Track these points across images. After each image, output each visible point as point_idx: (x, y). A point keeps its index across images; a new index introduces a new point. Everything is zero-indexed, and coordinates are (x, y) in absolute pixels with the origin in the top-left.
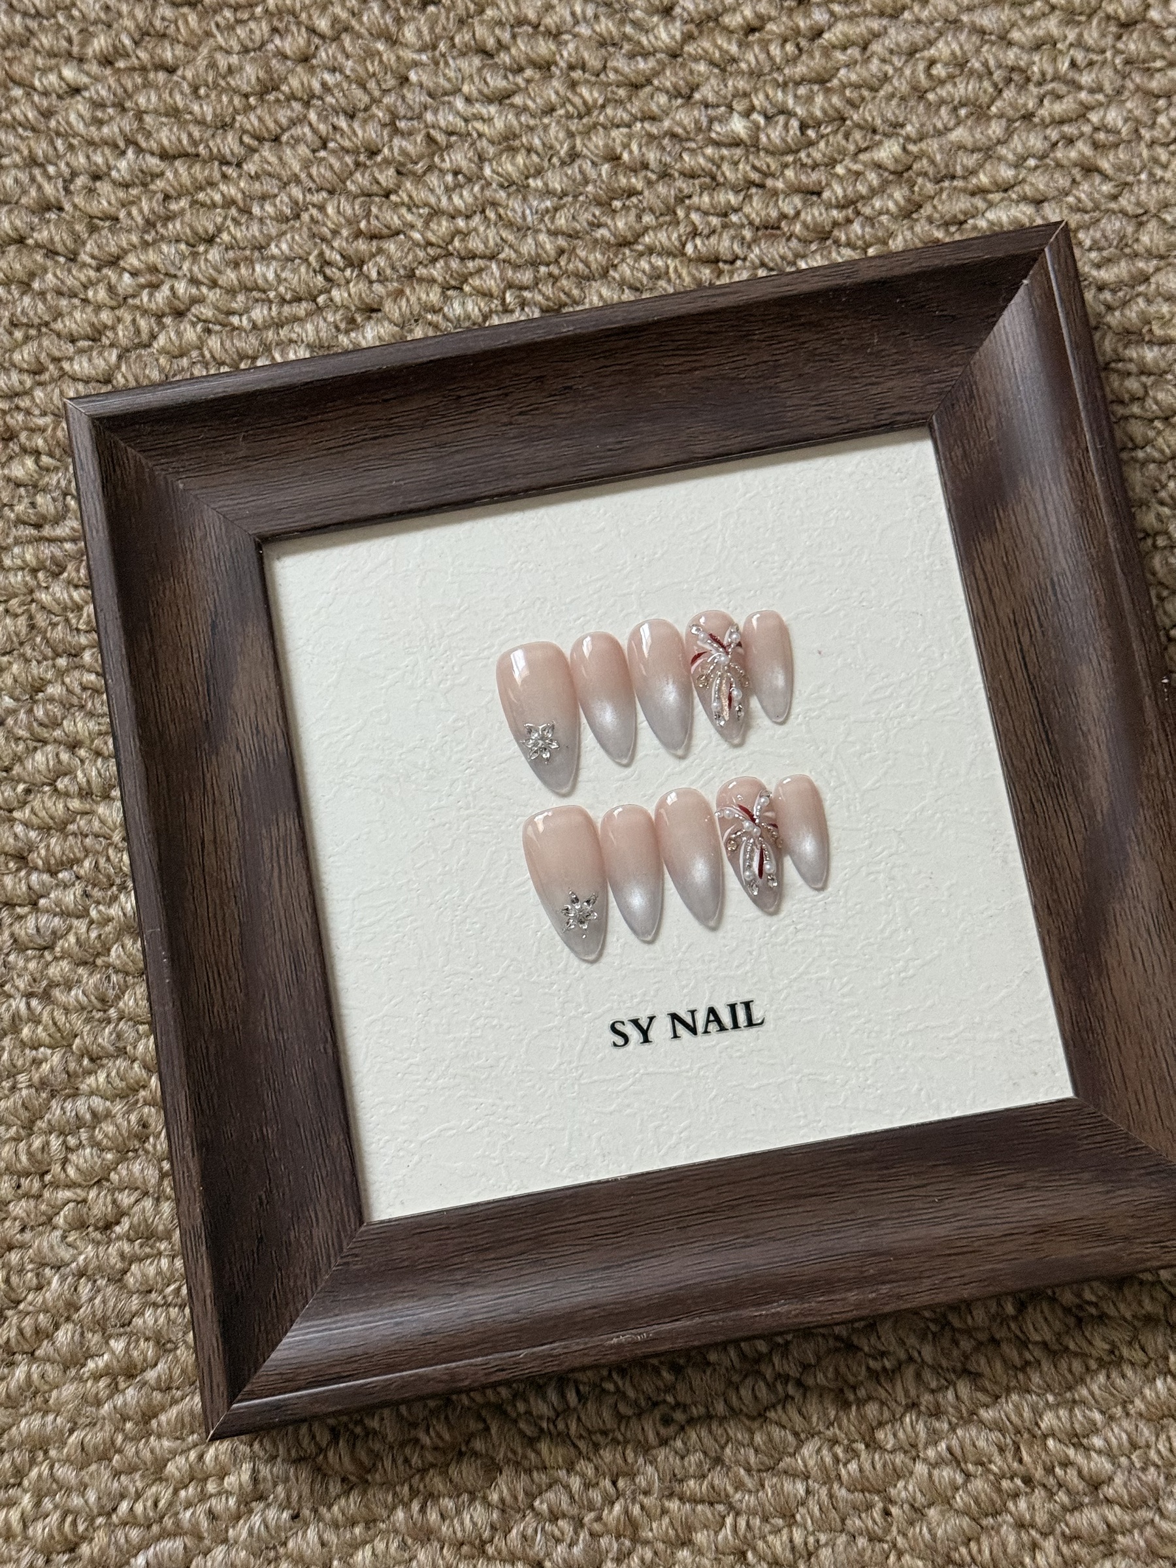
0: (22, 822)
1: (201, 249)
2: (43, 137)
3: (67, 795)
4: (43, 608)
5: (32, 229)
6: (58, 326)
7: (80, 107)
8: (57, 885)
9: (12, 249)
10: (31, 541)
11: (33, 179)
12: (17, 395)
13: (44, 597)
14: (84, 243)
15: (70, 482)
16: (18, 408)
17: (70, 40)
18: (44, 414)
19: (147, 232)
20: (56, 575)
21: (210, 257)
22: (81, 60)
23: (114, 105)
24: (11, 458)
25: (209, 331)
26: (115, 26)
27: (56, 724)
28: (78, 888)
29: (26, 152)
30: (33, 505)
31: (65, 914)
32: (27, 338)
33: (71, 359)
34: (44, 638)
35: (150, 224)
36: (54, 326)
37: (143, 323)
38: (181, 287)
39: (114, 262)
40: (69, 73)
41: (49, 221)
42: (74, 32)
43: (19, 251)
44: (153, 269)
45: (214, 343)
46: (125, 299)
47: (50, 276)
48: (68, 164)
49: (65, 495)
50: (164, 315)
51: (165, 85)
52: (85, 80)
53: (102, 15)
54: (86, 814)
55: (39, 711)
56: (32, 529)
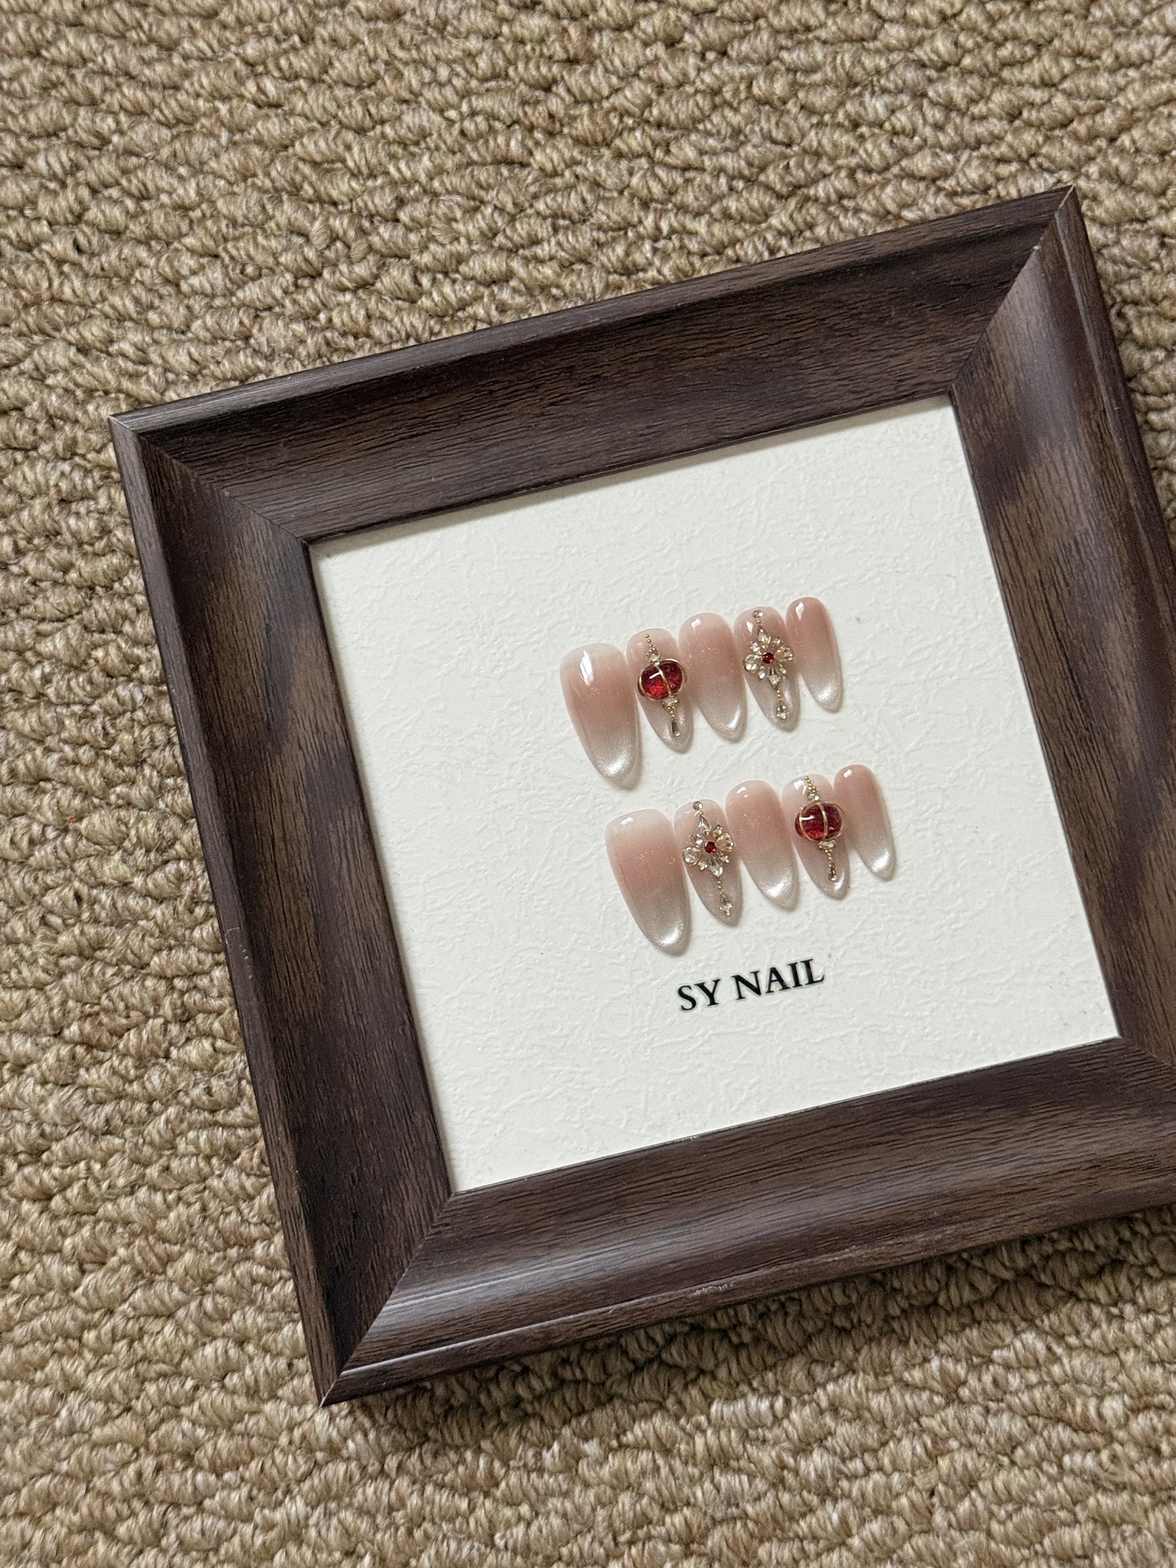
0: (189, 1420)
3: (234, 1392)
4: (215, 1196)
8: (223, 1488)
10: (205, 1125)
12: (195, 974)
13: (215, 1183)
15: (245, 1066)
16: (195, 987)
18: (221, 996)
20: (228, 1163)
24: (188, 1040)
27: (225, 1318)
28: (245, 1490)
30: (208, 1091)
31: (229, 1517)
34: (217, 1228)
49: (240, 1079)
54: (253, 1413)
55: (208, 1304)
56: (206, 1114)
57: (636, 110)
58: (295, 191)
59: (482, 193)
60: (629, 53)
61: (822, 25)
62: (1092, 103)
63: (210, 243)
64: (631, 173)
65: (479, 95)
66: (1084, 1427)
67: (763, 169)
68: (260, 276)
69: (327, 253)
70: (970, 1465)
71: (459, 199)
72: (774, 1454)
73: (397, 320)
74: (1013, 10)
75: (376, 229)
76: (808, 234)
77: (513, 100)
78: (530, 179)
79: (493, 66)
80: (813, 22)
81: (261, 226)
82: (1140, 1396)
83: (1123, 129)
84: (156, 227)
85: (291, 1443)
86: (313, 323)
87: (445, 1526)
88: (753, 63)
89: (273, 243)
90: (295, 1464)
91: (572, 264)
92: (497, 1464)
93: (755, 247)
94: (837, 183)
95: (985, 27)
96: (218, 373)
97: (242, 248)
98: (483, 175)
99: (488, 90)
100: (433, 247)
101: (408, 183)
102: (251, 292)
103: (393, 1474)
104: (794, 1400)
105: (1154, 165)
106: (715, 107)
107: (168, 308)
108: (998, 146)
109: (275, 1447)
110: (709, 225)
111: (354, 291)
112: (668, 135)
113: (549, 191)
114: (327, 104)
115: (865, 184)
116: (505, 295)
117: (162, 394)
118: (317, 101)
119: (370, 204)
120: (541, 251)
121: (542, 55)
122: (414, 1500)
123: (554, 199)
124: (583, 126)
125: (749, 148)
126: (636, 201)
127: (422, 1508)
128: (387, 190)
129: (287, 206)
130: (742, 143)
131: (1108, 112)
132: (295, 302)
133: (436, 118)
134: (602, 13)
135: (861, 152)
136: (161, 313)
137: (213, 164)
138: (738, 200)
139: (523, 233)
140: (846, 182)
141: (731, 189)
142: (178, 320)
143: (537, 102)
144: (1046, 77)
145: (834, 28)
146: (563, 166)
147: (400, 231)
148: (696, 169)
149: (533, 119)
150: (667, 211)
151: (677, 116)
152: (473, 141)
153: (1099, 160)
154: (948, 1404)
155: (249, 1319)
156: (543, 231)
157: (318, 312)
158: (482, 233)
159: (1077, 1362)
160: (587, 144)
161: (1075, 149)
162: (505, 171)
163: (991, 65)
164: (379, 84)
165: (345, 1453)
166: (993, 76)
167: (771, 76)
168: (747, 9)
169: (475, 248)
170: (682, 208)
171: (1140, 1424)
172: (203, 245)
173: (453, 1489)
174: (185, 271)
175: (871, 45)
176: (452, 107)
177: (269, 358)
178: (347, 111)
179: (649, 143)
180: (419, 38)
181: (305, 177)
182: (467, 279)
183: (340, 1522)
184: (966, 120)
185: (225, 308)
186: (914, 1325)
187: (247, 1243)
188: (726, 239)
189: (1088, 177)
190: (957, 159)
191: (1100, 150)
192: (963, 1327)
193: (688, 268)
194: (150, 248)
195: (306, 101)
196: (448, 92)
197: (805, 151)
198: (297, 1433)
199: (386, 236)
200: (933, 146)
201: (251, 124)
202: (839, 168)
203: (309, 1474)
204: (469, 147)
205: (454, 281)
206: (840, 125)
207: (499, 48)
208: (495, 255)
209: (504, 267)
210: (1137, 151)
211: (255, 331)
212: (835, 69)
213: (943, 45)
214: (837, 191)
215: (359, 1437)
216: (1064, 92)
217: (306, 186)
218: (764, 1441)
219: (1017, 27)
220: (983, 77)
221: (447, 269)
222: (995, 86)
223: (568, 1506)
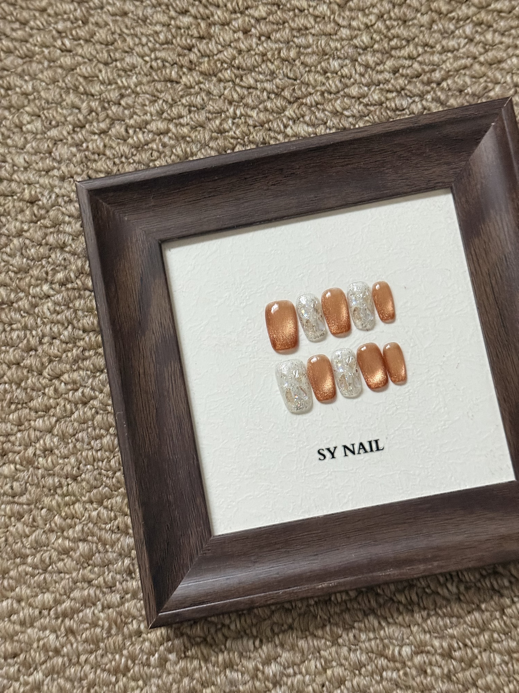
1: (98, 374)
2: (31, 318)
3: (14, 623)
4: (12, 534)
5: (24, 359)
6: (31, 404)
7: (50, 304)
9: (14, 367)
10: (9, 503)
11: (25, 336)
12: (9, 435)
13: (11, 529)
14: (46, 367)
15: (29, 477)
16: (9, 441)
17: (47, 273)
18: (20, 445)
19: (74, 365)
20: (19, 520)
21: (101, 378)
22: (52, 283)
23: (64, 305)
24: (4, 464)
25: (97, 413)
26: (68, 267)
27: (12, 589)
28: (16, 667)
29: (23, 324)
30: (12, 487)
31: (9, 678)
32: (17, 409)
33: (35, 421)
34: (11, 549)
35: (75, 361)
36: (29, 404)
37: (68, 406)
38: (87, 391)
39: (58, 377)
40: (46, 287)
41: (31, 356)
42: (49, 269)
43: (17, 369)
44: (74, 382)
45: (99, 417)
46: (61, 395)
47: (30, 380)
48: (41, 331)
49: (26, 483)
50: (78, 403)
51: (88, 297)
52: (52, 292)
53: (63, 262)
54: (22, 632)
55: (6, 583)
56: (10, 498)
57: (229, 61)
58: (76, 89)
59: (159, 94)
60: (227, 36)
61: (313, 27)
62: (431, 67)
63: (37, 110)
64: (225, 88)
65: (159, 51)
66: (393, 659)
67: (283, 90)
68: (58, 126)
69: (88, 117)
70: (341, 674)
71: (148, 96)
72: (254, 664)
73: (117, 148)
74: (398, 24)
75: (110, 107)
76: (301, 119)
77: (174, 54)
78: (180, 88)
79: (166, 38)
80: (309, 25)
81: (60, 104)
82: (419, 647)
83: (444, 79)
84: (13, 102)
85: (38, 647)
86: (80, 148)
87: (105, 688)
88: (281, 42)
89: (65, 111)
90: (40, 657)
91: (196, 127)
92: (129, 662)
93: (278, 124)
94: (315, 98)
95: (385, 31)
96: (36, 168)
97: (50, 113)
98: (159, 86)
99: (163, 49)
100: (135, 117)
101: (126, 88)
102: (53, 133)
103: (83, 664)
104: (264, 640)
105: (457, 96)
106: (263, 61)
107: (16, 138)
108: (388, 85)
109: (31, 648)
110: (257, 114)
111: (99, 134)
112: (242, 72)
113: (188, 95)
114: (92, 52)
115: (328, 99)
116: (166, 140)
117: (11, 176)
118: (87, 50)
119: (108, 96)
120: (183, 121)
121: (188, 34)
122: (91, 676)
123: (190, 98)
124: (205, 67)
125: (277, 80)
126: (226, 101)
127: (95, 679)
128: (116, 91)
129: (72, 96)
130: (275, 78)
131: (437, 71)
132: (73, 138)
133: (140, 60)
134: (216, 17)
135: (327, 84)
136: (13, 140)
137: (40, 76)
138: (271, 103)
139: (175, 113)
140: (320, 97)
141: (269, 98)
142: (20, 144)
143: (185, 55)
144: (411, 55)
145: (318, 29)
146: (194, 84)
147: (121, 108)
148: (254, 88)
149: (183, 62)
150: (240, 106)
151: (246, 64)
152: (156, 71)
153: (432, 93)
154: (332, 646)
155: (23, 591)
156: (184, 112)
157: (83, 143)
158: (157, 112)
159: (391, 630)
160: (206, 75)
161: (421, 88)
162: (169, 85)
163: (387, 48)
164: (116, 44)
165: (62, 653)
166: (387, 53)
167: (289, 49)
168: (280, 18)
169: (154, 118)
170: (246, 105)
171: (418, 659)
172: (33, 111)
173: (109, 671)
174: (25, 122)
175: (334, 37)
176: (148, 56)
177: (59, 162)
178: (101, 55)
179: (233, 76)
180: (135, 24)
181: (80, 83)
182: (150, 132)
183: (58, 684)
184: (374, 72)
185: (41, 139)
186: (320, 610)
187: (24, 557)
188: (265, 120)
189: (427, 100)
190: (369, 90)
191: (432, 88)
192: (342, 611)
193: (248, 132)
194: (10, 111)
195: (83, 50)
196: (146, 49)
197: (302, 83)
198: (41, 643)
199: (115, 111)
200: (359, 83)
201: (58, 59)
202: (317, 91)
203: (45, 662)
204: (154, 74)
205: (144, 132)
206: (318, 72)
207: (170, 30)
208: (162, 122)
209: (166, 127)
210: (449, 89)
211: (54, 150)
212: (317, 47)
213: (365, 39)
214: (315, 101)
215: (69, 646)
216: (418, 62)
217: (81, 87)
218: (250, 658)
219: (399, 32)
220: (383, 54)
221: (142, 127)
222: (388, 58)
223: (160, 682)
